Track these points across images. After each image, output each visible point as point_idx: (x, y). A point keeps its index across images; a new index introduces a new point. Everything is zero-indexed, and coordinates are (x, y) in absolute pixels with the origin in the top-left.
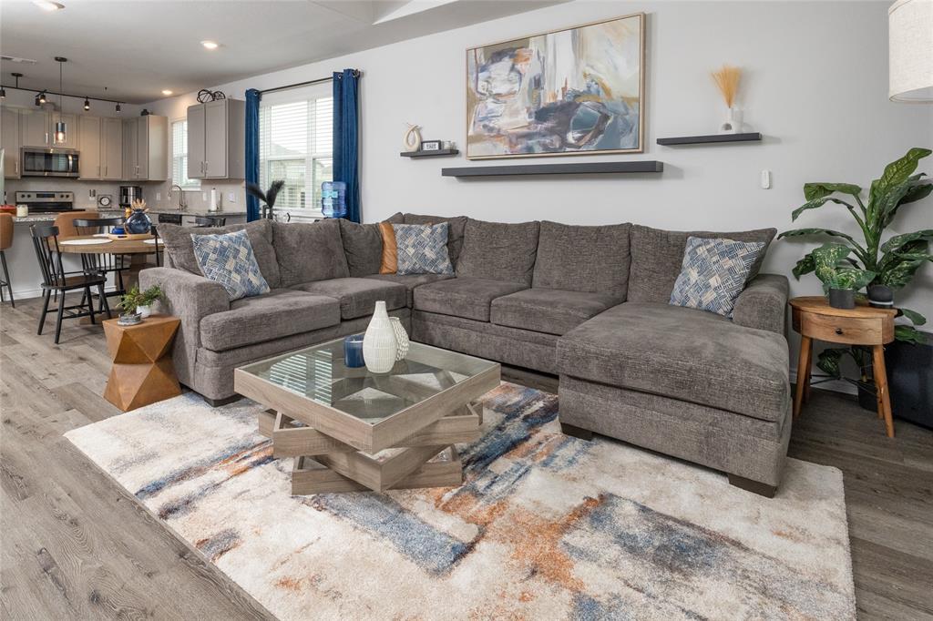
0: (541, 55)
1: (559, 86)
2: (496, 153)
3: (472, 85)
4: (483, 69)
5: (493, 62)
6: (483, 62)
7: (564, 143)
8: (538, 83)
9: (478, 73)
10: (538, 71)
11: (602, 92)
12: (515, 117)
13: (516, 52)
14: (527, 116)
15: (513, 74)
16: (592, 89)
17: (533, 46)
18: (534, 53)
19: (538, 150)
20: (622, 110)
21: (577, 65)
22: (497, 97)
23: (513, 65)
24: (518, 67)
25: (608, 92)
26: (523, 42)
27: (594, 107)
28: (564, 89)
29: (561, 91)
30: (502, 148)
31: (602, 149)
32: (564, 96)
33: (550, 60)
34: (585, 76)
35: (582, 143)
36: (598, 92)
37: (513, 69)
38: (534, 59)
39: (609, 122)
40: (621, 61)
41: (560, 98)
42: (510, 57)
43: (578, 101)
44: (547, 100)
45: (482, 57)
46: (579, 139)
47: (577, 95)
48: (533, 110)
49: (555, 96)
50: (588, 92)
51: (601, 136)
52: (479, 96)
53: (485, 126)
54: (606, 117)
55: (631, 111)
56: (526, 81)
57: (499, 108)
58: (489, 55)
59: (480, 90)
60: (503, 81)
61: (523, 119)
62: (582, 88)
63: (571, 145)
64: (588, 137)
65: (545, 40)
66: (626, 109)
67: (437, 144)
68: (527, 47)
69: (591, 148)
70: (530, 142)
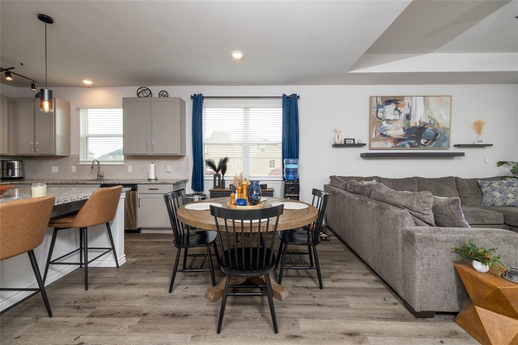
0: (410, 105)
1: (417, 120)
2: (387, 146)
3: (374, 114)
4: (382, 107)
5: (386, 105)
6: (381, 104)
7: (420, 144)
8: (408, 117)
9: (378, 108)
10: (408, 112)
11: (436, 124)
12: (396, 131)
13: (398, 102)
14: (402, 131)
15: (396, 112)
16: (432, 123)
17: (406, 101)
18: (407, 104)
19: (408, 146)
20: (443, 132)
21: (426, 112)
22: (388, 121)
23: (396, 108)
24: (399, 109)
25: (438, 124)
26: (402, 98)
27: (433, 130)
28: (420, 121)
29: (418, 122)
30: (390, 144)
31: (435, 147)
32: (420, 124)
33: (414, 108)
34: (429, 117)
35: (427, 144)
36: (434, 124)
37: (396, 109)
38: (406, 106)
39: (439, 136)
40: (443, 113)
41: (418, 125)
42: (395, 104)
43: (426, 126)
44: (412, 125)
45: (380, 102)
46: (426, 143)
47: (425, 124)
48: (406, 128)
49: (416, 124)
50: (430, 124)
51: (435, 142)
52: (378, 119)
53: (381, 134)
54: (437, 135)
55: (447, 133)
56: (403, 115)
57: (390, 126)
58: (384, 101)
59: (379, 116)
60: (391, 114)
61: (400, 133)
62: (428, 122)
63: (422, 145)
64: (430, 142)
65: (412, 99)
66: (445, 132)
67: (352, 141)
68: (403, 100)
69: (431, 146)
70: (404, 142)
